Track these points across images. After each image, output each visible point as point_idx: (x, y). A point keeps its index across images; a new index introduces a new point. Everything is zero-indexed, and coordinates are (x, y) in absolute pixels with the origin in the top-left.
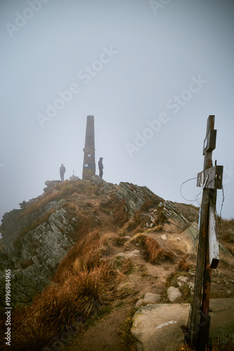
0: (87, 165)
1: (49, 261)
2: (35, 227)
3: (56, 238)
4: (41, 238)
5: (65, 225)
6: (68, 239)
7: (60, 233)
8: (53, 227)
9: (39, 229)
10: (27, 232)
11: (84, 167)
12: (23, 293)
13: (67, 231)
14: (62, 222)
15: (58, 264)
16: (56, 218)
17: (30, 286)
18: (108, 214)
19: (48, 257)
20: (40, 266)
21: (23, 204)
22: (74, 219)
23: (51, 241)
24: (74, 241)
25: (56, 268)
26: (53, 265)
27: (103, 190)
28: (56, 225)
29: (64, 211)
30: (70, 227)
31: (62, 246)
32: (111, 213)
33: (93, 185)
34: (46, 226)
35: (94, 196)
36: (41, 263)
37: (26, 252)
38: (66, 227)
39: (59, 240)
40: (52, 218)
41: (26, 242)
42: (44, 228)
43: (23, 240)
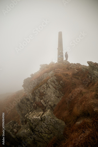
0: (60, 56)
1: (50, 103)
2: (41, 86)
3: (52, 91)
4: (44, 91)
5: (57, 85)
6: (59, 92)
7: (54, 89)
8: (50, 86)
9: (43, 87)
10: (37, 88)
11: (58, 57)
12: (47, 128)
13: (58, 88)
14: (55, 84)
15: (55, 105)
16: (51, 82)
17: (51, 125)
18: (78, 79)
19: (49, 101)
20: (46, 105)
21: (32, 75)
22: (61, 82)
23: (50, 93)
24: (62, 93)
25: (54, 106)
26: (52, 105)
27: (71, 67)
28: (52, 85)
29: (55, 78)
30: (60, 86)
31: (56, 96)
32: (80, 78)
33: (64, 65)
34: (46, 85)
35: (67, 70)
36: (46, 104)
37: (38, 98)
38: (57, 86)
39: (54, 93)
40: (49, 81)
41: (37, 93)
42: (46, 86)
43: (36, 92)
